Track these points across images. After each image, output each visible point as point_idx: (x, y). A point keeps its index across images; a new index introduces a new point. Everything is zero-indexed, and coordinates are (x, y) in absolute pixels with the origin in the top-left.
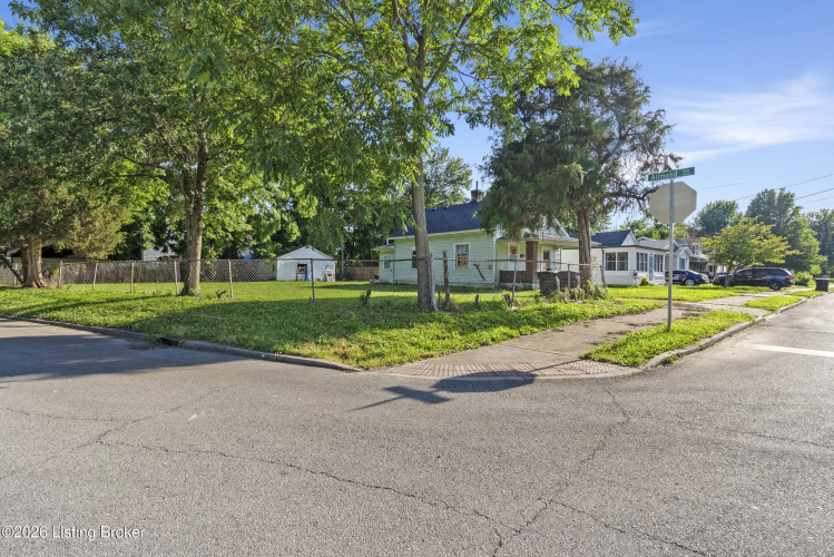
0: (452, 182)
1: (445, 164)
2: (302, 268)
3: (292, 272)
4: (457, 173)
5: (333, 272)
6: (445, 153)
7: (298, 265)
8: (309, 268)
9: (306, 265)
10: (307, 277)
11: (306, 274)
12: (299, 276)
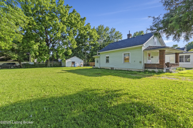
0: (116, 38)
1: (114, 33)
2: (73, 63)
3: (70, 64)
4: (118, 35)
5: (83, 64)
6: (114, 30)
7: (72, 62)
8: (75, 63)
9: (74, 62)
10: (75, 66)
11: (75, 64)
12: (73, 65)
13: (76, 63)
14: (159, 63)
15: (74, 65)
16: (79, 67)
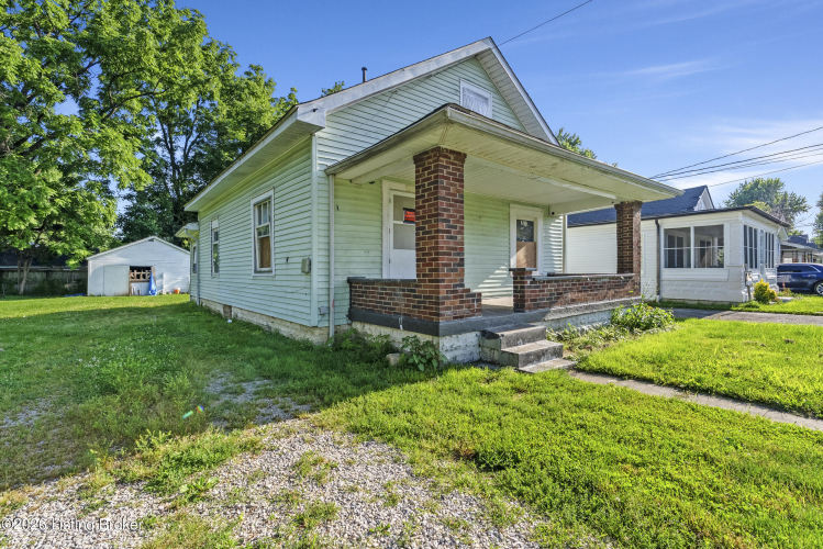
2: (142, 272)
7: (133, 269)
8: (155, 273)
9: (149, 268)
10: (149, 291)
11: (149, 281)
12: (135, 286)
13: (161, 276)
14: (413, 276)
15: (146, 284)
16: (178, 295)
